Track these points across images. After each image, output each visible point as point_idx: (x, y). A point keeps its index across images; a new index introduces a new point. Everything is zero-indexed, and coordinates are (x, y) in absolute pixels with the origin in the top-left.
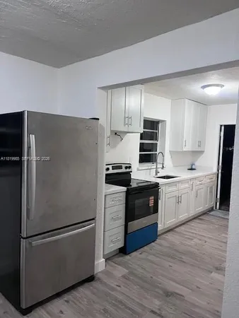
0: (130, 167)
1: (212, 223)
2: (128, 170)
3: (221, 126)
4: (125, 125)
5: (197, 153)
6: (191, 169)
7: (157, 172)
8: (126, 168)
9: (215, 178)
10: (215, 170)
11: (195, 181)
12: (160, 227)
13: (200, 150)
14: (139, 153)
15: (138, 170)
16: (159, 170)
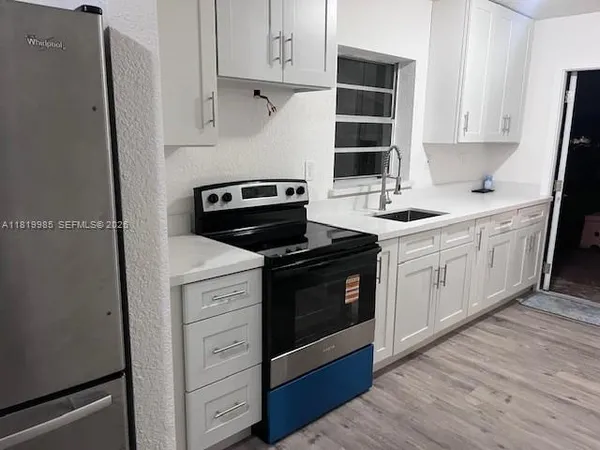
0: (301, 191)
1: (532, 333)
2: (294, 198)
3: (569, 74)
4: (270, 61)
5: (499, 149)
6: (483, 191)
7: (384, 203)
8: (290, 192)
9: (544, 214)
10: (545, 193)
11: (487, 225)
12: (381, 354)
13: (506, 141)
14: (333, 150)
15: (331, 196)
16: (391, 195)
